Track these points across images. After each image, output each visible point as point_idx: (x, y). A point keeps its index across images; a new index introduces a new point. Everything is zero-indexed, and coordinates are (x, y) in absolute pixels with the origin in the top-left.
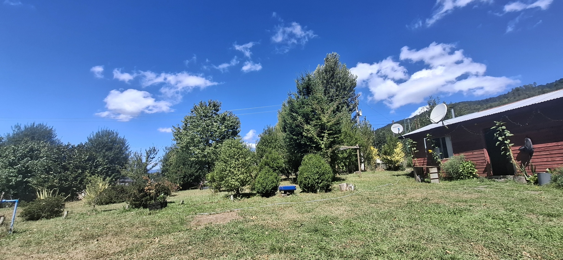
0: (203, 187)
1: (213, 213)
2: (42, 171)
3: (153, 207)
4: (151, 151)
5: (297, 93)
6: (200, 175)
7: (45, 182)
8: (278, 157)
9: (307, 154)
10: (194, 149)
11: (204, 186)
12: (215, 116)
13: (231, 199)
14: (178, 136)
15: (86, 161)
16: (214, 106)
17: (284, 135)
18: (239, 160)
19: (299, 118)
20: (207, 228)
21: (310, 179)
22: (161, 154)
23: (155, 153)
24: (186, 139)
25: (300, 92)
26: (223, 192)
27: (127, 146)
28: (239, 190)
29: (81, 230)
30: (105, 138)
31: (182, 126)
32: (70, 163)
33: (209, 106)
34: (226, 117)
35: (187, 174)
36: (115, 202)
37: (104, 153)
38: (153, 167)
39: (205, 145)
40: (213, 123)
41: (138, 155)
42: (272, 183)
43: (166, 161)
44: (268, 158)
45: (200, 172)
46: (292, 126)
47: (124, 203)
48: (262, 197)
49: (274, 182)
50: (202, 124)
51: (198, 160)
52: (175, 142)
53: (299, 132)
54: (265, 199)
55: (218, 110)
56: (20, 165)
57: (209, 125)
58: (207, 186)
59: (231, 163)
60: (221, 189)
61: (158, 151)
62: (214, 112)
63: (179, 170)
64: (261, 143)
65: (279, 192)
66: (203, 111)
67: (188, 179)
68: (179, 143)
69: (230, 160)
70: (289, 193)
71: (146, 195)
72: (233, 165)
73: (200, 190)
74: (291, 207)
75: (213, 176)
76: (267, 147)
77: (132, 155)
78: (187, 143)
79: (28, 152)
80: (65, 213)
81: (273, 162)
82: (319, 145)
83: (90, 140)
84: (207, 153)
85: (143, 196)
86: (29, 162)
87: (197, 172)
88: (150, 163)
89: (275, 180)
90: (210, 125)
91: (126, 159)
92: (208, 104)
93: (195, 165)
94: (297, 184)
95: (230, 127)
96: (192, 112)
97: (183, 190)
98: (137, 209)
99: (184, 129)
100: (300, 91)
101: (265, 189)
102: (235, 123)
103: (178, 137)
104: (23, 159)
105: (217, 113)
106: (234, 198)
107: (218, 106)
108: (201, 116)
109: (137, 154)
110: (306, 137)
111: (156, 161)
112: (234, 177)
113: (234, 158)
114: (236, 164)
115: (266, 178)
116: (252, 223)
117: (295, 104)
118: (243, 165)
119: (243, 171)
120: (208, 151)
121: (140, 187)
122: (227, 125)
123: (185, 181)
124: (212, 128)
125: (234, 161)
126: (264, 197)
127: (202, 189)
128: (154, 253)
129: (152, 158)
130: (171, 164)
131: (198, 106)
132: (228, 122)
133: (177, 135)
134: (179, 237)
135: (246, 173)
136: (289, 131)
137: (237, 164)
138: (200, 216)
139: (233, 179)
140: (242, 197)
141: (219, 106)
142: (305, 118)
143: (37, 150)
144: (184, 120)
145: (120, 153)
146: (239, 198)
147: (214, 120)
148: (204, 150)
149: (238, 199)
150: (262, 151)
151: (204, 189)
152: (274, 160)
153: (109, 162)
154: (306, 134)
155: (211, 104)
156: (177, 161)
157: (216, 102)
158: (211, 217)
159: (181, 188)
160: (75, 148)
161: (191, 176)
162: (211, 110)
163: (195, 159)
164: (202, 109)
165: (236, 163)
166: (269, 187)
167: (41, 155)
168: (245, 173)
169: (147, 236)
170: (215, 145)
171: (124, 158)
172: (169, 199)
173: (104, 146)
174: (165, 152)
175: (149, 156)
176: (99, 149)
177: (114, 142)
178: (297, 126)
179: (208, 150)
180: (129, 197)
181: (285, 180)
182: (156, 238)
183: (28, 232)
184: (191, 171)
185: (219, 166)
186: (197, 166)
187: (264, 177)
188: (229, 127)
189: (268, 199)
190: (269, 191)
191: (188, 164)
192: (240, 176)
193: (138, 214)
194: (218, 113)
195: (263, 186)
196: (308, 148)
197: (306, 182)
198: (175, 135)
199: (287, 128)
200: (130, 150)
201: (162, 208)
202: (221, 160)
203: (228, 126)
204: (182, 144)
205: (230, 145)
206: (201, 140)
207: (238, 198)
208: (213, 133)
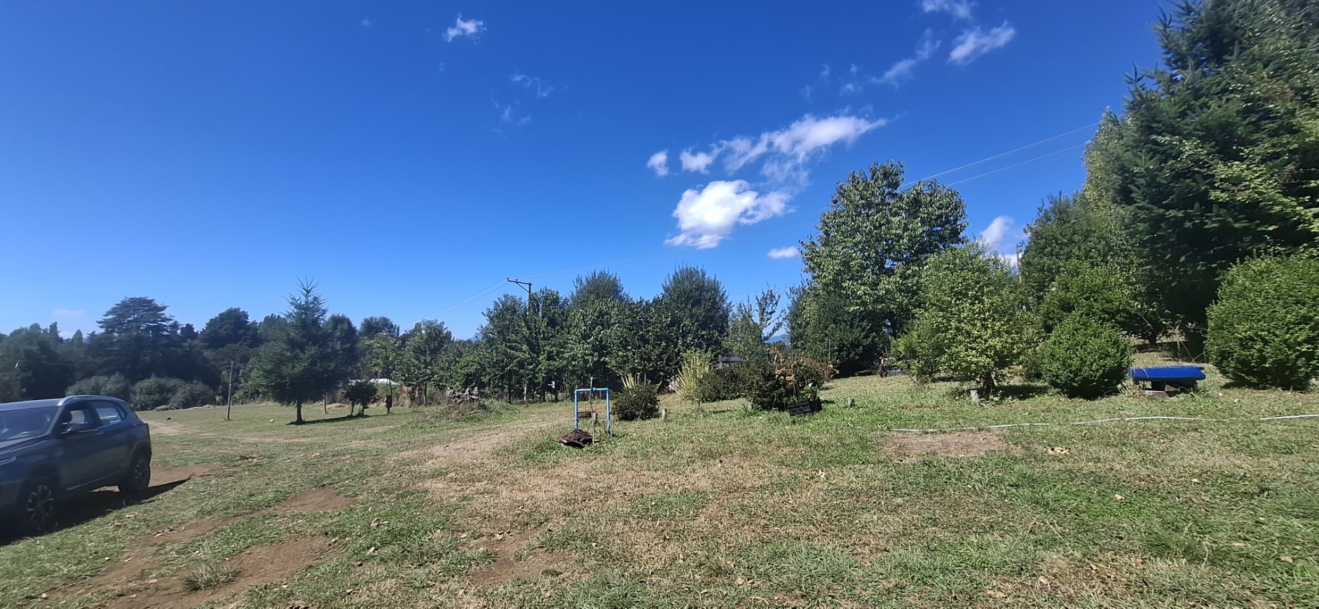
0: (885, 371)
1: (931, 430)
2: (618, 346)
3: (795, 410)
4: (766, 299)
5: (1163, 67)
6: (873, 346)
7: (625, 362)
8: (1105, 282)
9: (1242, 262)
10: (853, 285)
11: (890, 368)
12: (892, 201)
13: (974, 399)
14: (813, 261)
15: (669, 326)
16: (886, 175)
17: (1125, 212)
18: (982, 302)
19: (1187, 148)
20: (927, 464)
21: (1266, 342)
22: (784, 304)
23: (774, 302)
24: (832, 266)
25: (1180, 61)
26: (941, 383)
27: (723, 295)
28: (993, 376)
29: (692, 442)
30: (687, 283)
31: (819, 238)
32: (648, 331)
33: (873, 178)
34: (922, 197)
35: (845, 343)
36: (724, 398)
37: (690, 310)
38: (774, 330)
39: (876, 274)
40: (890, 218)
41: (745, 309)
42: (1100, 358)
43: (797, 317)
44: (1068, 288)
45: (874, 337)
46: (1158, 179)
47: (742, 400)
48: (1070, 398)
49: (1108, 355)
50: (865, 225)
51: (865, 309)
52: (809, 276)
53: (1189, 192)
54: (1082, 405)
55: (896, 185)
56: (592, 338)
57: (881, 225)
58: (896, 369)
59: (959, 309)
60: (936, 376)
61: (779, 297)
62: (887, 191)
63: (826, 335)
64: (1036, 251)
65: (1132, 383)
66: (861, 195)
67: (850, 353)
68: (818, 277)
69: (956, 301)
70: (1172, 389)
71: (777, 385)
72: (965, 315)
73: (882, 376)
74: (1196, 430)
75: (911, 344)
76: (1059, 258)
77: (735, 310)
78: (835, 273)
79: (598, 317)
80: (664, 413)
81: (1087, 299)
82: (1298, 222)
83: (666, 289)
84: (884, 292)
85: (774, 388)
86: (602, 332)
87: (866, 337)
88: (768, 322)
89: (1112, 351)
90: (883, 224)
91: (725, 317)
92: (869, 175)
93: (859, 322)
94: (1202, 360)
95: (936, 220)
96: (835, 202)
97: (843, 377)
98: (766, 412)
99: (825, 245)
100: (1178, 57)
101: (1076, 375)
102: (947, 208)
103: (814, 263)
104: (594, 329)
105: (895, 192)
106: (980, 398)
107: (896, 175)
108: (858, 206)
109: (743, 308)
110: (1223, 205)
111: (778, 318)
112: (974, 345)
113: (966, 295)
114: (974, 310)
115: (1077, 345)
116: (1057, 466)
117: (1164, 105)
118: (996, 311)
119: (1000, 328)
120: (887, 286)
121: (765, 369)
122: (927, 217)
123: (842, 357)
124: (889, 230)
125: (968, 305)
126: (1076, 399)
127: (886, 375)
128: (825, 500)
129: (771, 313)
130: (808, 324)
131: (847, 186)
132: (930, 209)
133: (811, 260)
134: (867, 475)
135: (1008, 332)
136: (1145, 196)
137: (977, 310)
138: (900, 435)
139: (972, 349)
140: (1003, 398)
141: (898, 174)
142: (1213, 143)
143: (607, 314)
144: (822, 223)
145: (714, 308)
146: (996, 399)
147: (890, 210)
148: (875, 285)
149: (992, 400)
150: (1042, 270)
151: (890, 376)
152: (1090, 293)
153: (700, 325)
154: (1224, 195)
155: (878, 172)
156: (821, 316)
157: (889, 166)
158: (929, 439)
159: (838, 372)
160: (651, 305)
161: (855, 345)
162: (879, 188)
163: (858, 307)
164: (857, 190)
165: (973, 308)
166: (1092, 371)
167: (613, 321)
168: (1004, 332)
169: (800, 465)
170: (901, 270)
171: (721, 316)
172: (822, 395)
173: (688, 297)
174: (792, 299)
175: (764, 309)
176: (682, 304)
177: (701, 288)
178: (1178, 176)
179: (886, 284)
180: (750, 389)
181: (1141, 349)
182: (820, 471)
183: (628, 438)
184: (854, 336)
185: (926, 319)
186: (864, 324)
187: (1070, 342)
188: (933, 222)
189: (1092, 402)
190: (1093, 381)
191: (843, 320)
192: (990, 342)
193: (771, 421)
194: (898, 191)
195: (1070, 366)
196: (1242, 241)
197: (1252, 355)
198: (808, 259)
199: (1134, 188)
200: (728, 302)
201: (812, 411)
202: (931, 304)
203: (931, 219)
204: (825, 277)
205: (949, 264)
206: (867, 264)
207: (991, 397)
208: (892, 243)
